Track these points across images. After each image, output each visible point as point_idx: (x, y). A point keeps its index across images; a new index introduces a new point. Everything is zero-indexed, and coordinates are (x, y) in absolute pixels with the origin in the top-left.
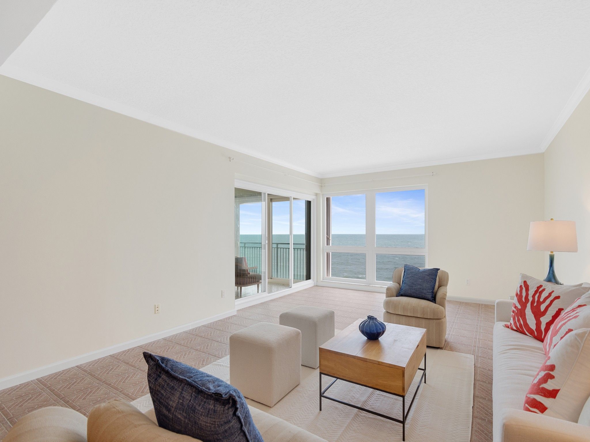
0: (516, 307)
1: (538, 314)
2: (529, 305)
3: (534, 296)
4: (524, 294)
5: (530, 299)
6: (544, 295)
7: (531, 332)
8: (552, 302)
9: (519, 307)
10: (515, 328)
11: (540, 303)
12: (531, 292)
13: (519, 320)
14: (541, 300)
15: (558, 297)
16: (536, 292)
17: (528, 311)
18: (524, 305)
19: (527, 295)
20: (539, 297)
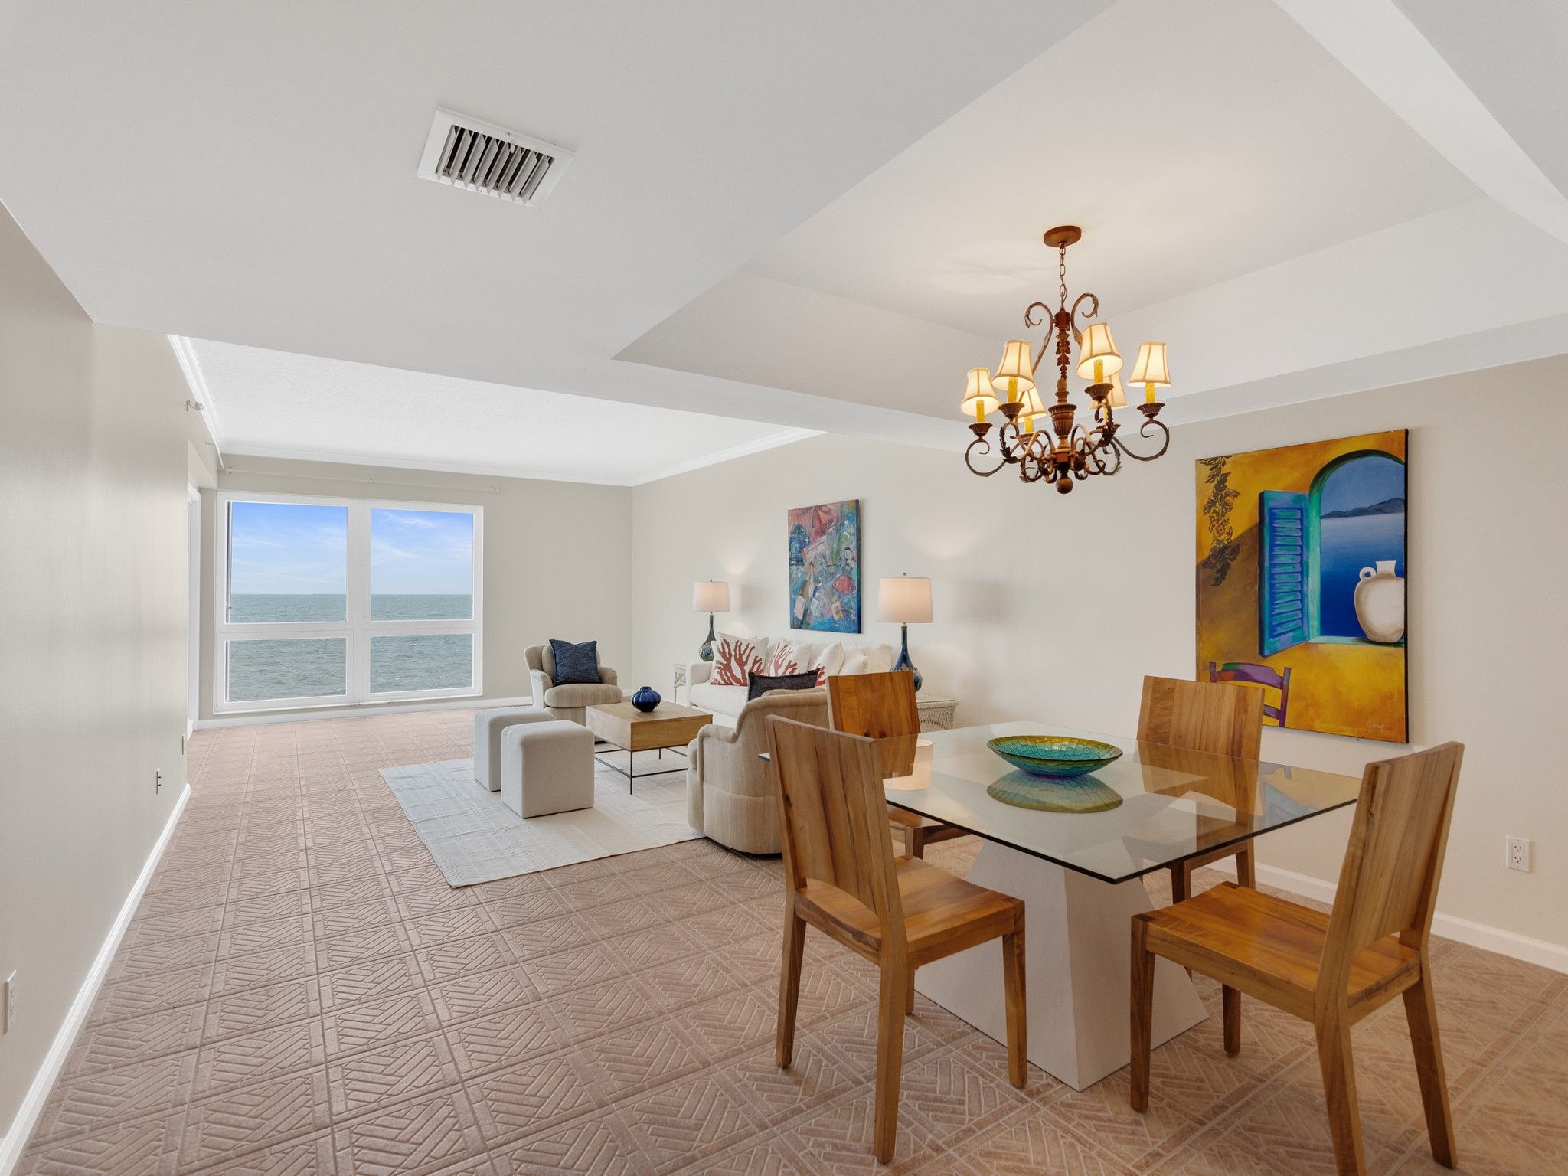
0: (721, 663)
1: (741, 664)
2: (733, 659)
3: (735, 650)
4: (727, 650)
5: (733, 653)
6: (743, 648)
7: (738, 681)
8: (750, 652)
9: (725, 663)
10: (722, 682)
11: (741, 655)
12: (732, 647)
13: (726, 674)
14: (742, 652)
15: (753, 648)
16: (736, 646)
17: (734, 665)
18: (728, 660)
19: (730, 650)
20: (740, 650)
